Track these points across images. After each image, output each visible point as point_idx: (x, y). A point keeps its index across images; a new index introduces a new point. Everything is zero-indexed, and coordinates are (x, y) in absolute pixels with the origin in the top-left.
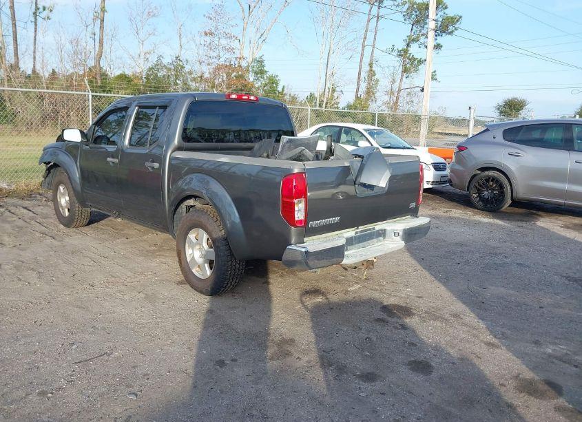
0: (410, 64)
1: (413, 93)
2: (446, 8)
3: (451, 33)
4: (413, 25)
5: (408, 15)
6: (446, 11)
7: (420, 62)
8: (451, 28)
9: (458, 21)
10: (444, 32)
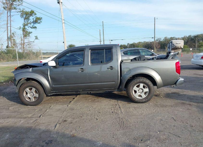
0: (26, 34)
1: (29, 44)
2: (36, 14)
3: (39, 23)
4: (24, 19)
5: (22, 16)
6: (36, 15)
7: (30, 33)
8: (39, 21)
9: (41, 19)
10: (36, 23)
